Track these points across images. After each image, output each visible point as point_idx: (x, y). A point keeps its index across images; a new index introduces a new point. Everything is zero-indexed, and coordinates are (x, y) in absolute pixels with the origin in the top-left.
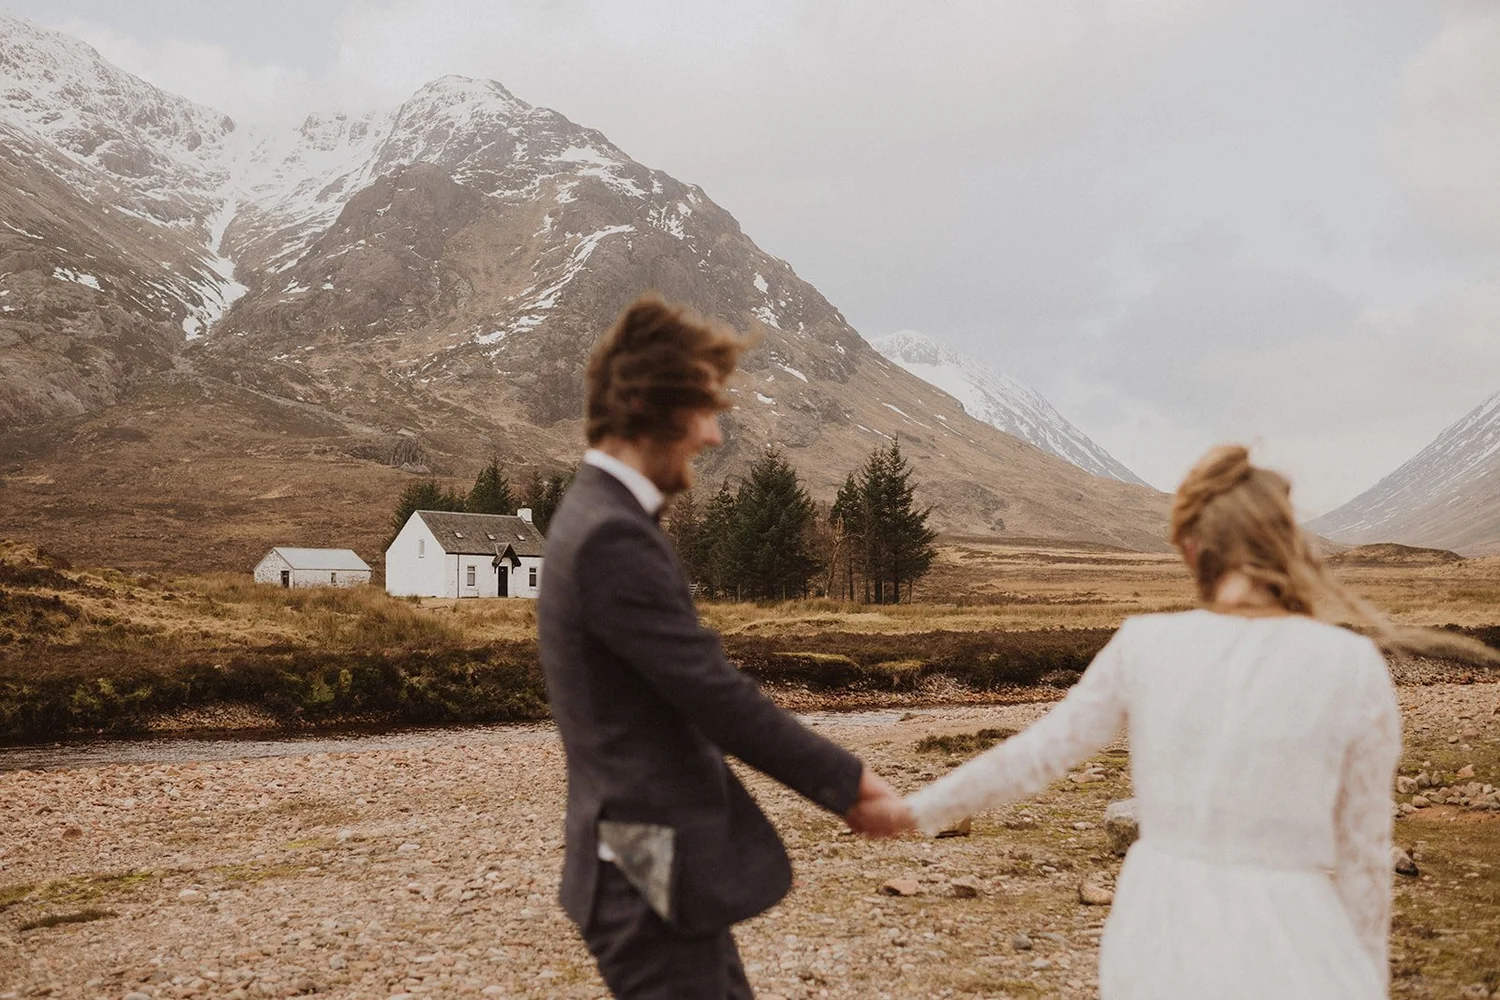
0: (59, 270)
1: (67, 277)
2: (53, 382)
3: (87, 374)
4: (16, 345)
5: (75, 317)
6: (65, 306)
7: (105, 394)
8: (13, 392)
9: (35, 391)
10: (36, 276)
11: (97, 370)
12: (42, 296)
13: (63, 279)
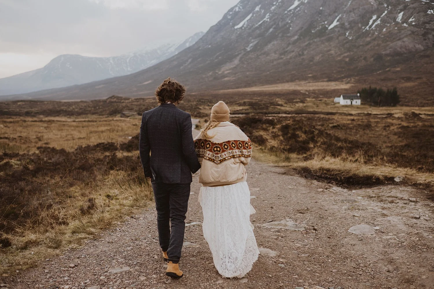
0: (429, 11)
1: (431, 12)
2: (416, 43)
3: (425, 40)
4: (410, 35)
5: (430, 23)
6: (428, 21)
7: (429, 44)
8: (406, 46)
9: (411, 46)
10: (422, 14)
11: (429, 38)
12: (422, 19)
13: (430, 13)
